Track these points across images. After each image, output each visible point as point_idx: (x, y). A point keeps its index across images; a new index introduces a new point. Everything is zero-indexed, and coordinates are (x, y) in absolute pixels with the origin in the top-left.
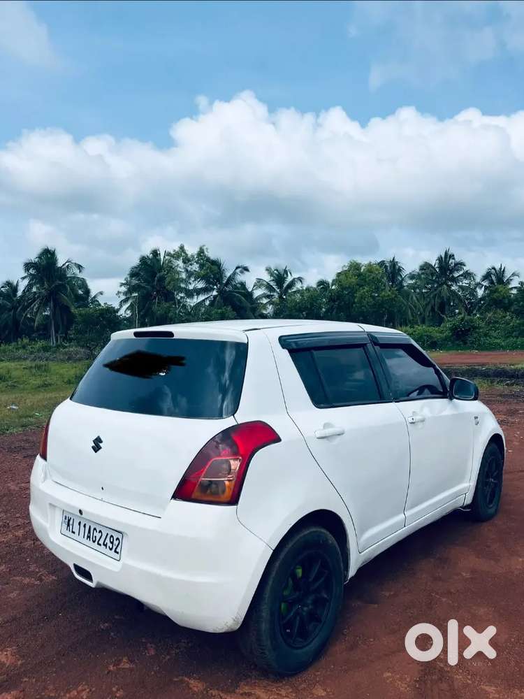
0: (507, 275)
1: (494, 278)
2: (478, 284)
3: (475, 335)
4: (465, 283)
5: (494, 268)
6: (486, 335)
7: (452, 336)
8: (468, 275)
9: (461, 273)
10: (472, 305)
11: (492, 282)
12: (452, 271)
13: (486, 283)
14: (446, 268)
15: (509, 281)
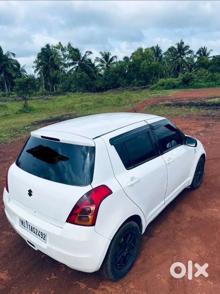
0: (208, 51)
1: (202, 53)
2: (195, 56)
3: (192, 82)
4: (189, 56)
5: (202, 48)
6: (197, 81)
7: (182, 82)
8: (190, 52)
9: (188, 51)
10: (191, 66)
11: (201, 55)
12: (183, 50)
13: (198, 55)
14: (181, 49)
15: (208, 54)
